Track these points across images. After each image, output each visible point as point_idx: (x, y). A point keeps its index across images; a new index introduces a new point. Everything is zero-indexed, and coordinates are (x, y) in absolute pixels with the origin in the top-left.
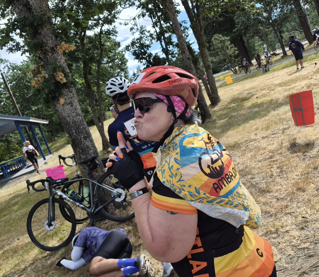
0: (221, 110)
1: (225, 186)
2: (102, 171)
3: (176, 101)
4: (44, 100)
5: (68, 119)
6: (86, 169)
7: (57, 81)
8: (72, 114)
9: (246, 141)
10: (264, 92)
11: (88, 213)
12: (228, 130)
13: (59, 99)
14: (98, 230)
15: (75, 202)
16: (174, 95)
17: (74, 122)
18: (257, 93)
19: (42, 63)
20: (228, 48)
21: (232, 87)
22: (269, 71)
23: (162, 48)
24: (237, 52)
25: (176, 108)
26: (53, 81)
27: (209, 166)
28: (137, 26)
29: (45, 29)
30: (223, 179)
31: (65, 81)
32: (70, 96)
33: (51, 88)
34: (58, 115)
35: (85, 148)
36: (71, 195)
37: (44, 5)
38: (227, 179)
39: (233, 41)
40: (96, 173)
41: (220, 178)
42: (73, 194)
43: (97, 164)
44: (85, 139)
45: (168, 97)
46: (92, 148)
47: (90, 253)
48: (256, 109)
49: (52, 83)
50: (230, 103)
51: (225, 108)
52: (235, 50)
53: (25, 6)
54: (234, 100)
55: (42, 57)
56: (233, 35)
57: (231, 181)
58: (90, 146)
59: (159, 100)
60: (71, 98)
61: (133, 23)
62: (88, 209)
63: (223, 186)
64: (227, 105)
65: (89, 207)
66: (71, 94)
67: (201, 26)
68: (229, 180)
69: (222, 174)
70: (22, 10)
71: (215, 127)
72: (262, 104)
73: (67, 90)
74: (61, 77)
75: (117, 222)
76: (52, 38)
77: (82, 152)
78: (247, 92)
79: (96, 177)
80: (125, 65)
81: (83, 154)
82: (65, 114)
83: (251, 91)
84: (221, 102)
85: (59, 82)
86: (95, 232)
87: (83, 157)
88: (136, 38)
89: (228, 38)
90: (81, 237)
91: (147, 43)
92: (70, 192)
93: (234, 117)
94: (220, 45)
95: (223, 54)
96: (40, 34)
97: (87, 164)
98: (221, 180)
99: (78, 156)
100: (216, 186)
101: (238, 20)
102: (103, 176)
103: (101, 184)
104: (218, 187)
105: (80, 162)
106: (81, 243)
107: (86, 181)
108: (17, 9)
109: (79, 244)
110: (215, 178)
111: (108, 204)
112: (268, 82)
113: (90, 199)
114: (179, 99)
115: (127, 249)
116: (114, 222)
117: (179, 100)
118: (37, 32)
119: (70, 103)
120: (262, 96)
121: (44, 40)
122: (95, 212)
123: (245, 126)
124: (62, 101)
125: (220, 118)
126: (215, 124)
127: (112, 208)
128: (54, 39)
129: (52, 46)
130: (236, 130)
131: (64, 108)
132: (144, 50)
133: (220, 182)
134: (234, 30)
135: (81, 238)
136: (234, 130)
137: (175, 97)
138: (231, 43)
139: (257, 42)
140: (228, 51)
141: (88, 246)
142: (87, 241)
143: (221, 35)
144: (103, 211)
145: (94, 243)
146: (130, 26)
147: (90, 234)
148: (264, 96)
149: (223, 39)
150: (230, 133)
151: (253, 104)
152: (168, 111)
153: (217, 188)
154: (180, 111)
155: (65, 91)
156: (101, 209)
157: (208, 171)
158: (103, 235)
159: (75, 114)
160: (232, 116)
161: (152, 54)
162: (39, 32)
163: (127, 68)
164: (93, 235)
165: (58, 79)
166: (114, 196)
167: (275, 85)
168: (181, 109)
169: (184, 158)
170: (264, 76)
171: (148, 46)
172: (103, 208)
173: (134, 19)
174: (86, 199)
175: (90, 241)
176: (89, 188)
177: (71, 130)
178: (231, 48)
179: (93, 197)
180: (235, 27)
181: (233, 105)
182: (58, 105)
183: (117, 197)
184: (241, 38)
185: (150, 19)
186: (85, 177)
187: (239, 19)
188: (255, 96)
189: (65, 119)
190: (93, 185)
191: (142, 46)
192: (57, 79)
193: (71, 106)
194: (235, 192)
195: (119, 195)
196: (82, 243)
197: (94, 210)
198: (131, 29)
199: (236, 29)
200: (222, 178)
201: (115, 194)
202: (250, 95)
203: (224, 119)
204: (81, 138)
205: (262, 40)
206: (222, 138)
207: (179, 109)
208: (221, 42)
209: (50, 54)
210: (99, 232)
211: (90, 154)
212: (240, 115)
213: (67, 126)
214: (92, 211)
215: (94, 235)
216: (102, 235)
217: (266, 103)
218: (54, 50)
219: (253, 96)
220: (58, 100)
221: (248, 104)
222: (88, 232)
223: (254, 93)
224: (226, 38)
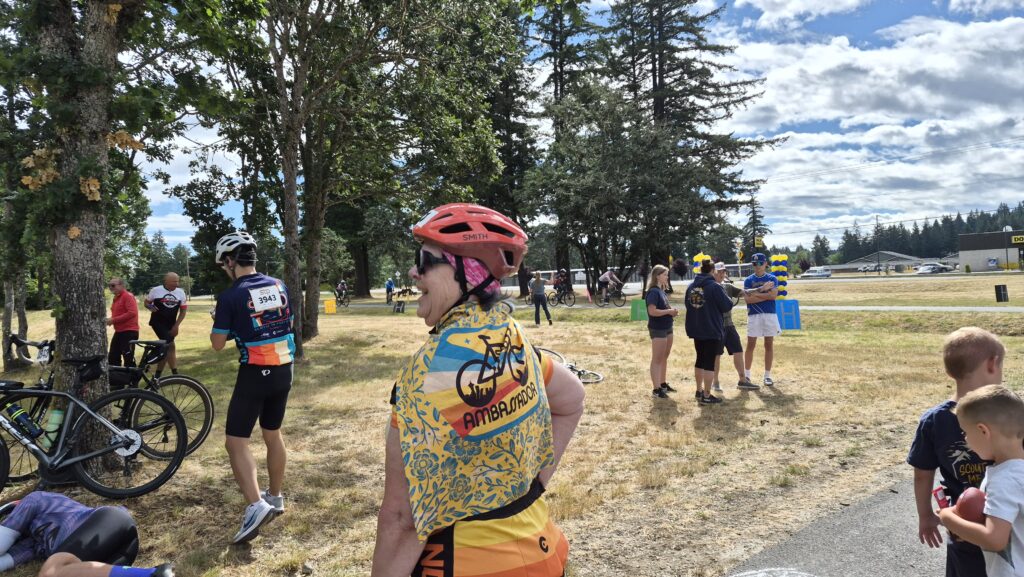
0: (317, 349)
1: (484, 423)
2: (103, 388)
3: (470, 267)
4: (37, 218)
5: (72, 269)
6: (70, 375)
7: (81, 194)
8: (85, 262)
9: (368, 409)
10: (395, 341)
11: (42, 465)
12: (332, 383)
13: (69, 226)
14: (68, 502)
15: (22, 435)
16: (471, 258)
17: (83, 278)
18: (384, 339)
19: (59, 151)
20: (339, 256)
21: (337, 320)
22: (403, 312)
23: (243, 214)
24: (352, 268)
25: (468, 278)
26: (72, 190)
27: (471, 385)
28: (205, 162)
29: (94, 96)
30: (486, 412)
31: (98, 197)
32: (94, 229)
33: (63, 200)
34: (54, 256)
35: (86, 333)
36: (17, 419)
37: (109, 56)
38: (493, 413)
39: (350, 248)
40: (88, 389)
41: (481, 408)
42: (23, 419)
43: (101, 372)
44: (93, 318)
45: (459, 259)
46: (100, 338)
47: (32, 547)
48: (383, 364)
49: (68, 192)
50: (335, 342)
51: (324, 349)
52: (350, 263)
53: (68, 42)
54: (342, 340)
55: (64, 140)
56: (353, 239)
57: (497, 418)
58: (98, 333)
59: (445, 261)
60: (96, 233)
61: (200, 155)
62: (46, 458)
63: (481, 423)
64: (328, 345)
65: (50, 454)
66: (98, 226)
67: (323, 204)
68: (495, 415)
69: (487, 403)
70: (57, 46)
71: (307, 374)
72: (391, 359)
73: (92, 215)
74: (93, 188)
75: (104, 496)
76: (100, 117)
77: (77, 341)
78: (368, 333)
79: (87, 398)
80: (143, 219)
81: (77, 345)
82: (68, 258)
83: (374, 333)
84: (317, 337)
85: (84, 197)
86: (60, 505)
87: (74, 349)
88: (200, 180)
89: (345, 241)
90: (24, 509)
91: (219, 195)
92: (17, 414)
93: (345, 366)
94: (328, 246)
95: (329, 264)
96: (80, 100)
97: (78, 366)
98: (482, 412)
99: (64, 346)
100: (469, 418)
101: (370, 220)
102: (103, 398)
103: (94, 412)
104: (472, 421)
105: (63, 357)
106: (18, 522)
107: (60, 399)
108: (48, 39)
109: (13, 522)
110: (473, 406)
111: (91, 458)
112: (402, 328)
113: (58, 437)
114: (476, 263)
115: (129, 550)
116: (94, 495)
117: (476, 267)
118: (74, 95)
119: (88, 241)
120: (392, 346)
121: (85, 114)
122: (61, 466)
123: (364, 386)
124: (75, 231)
125: (318, 360)
126: (309, 368)
127: (97, 468)
128: (104, 118)
129: (94, 128)
130: (349, 388)
131: (72, 245)
132: (209, 205)
133: (479, 415)
134: (359, 233)
135: (22, 512)
136: (344, 386)
137: (470, 261)
138: (348, 250)
139: (386, 264)
140: (338, 261)
141: (33, 531)
142: (35, 521)
143: (333, 232)
144: (79, 468)
145: (52, 527)
146: (192, 157)
147: (47, 508)
148: (396, 347)
149: (336, 239)
150: (336, 389)
151: (375, 355)
152: (456, 279)
153: (469, 422)
154: (475, 283)
155: (87, 216)
156: (76, 462)
157: (467, 391)
158: (79, 512)
159: (90, 264)
160: (340, 364)
161: (222, 217)
162: (79, 95)
163: (144, 225)
164: (54, 509)
165: (85, 190)
166: (116, 443)
167: (416, 336)
168: (476, 281)
169: (439, 358)
170: (395, 318)
171: (218, 202)
172: (82, 461)
173: (205, 149)
174: (50, 435)
175: (44, 520)
176: (65, 415)
177: (70, 292)
178: (345, 258)
179: (68, 435)
180: (363, 229)
181: (340, 347)
182: (63, 236)
183: (121, 447)
184: (365, 250)
185: (240, 158)
186: (63, 391)
187: (371, 218)
188: (381, 344)
189: (64, 267)
190: (78, 410)
191: (209, 197)
192: (82, 189)
193: (89, 247)
194: (495, 438)
195: (128, 444)
196: (21, 523)
197: (60, 462)
198: (193, 164)
199: (363, 232)
200: (486, 409)
201: (120, 440)
202: (372, 340)
203: (325, 364)
204: (85, 314)
205: (397, 264)
206: (322, 395)
207: (474, 279)
208: (331, 242)
209: (84, 142)
210: (71, 507)
211: (91, 348)
212: (357, 367)
213: (63, 282)
214: (56, 463)
215: (58, 511)
216: (76, 514)
217: (399, 358)
218: (96, 138)
219: (377, 341)
220: (67, 228)
221: (369, 352)
222: (42, 501)
223: (379, 338)
224: (341, 239)
